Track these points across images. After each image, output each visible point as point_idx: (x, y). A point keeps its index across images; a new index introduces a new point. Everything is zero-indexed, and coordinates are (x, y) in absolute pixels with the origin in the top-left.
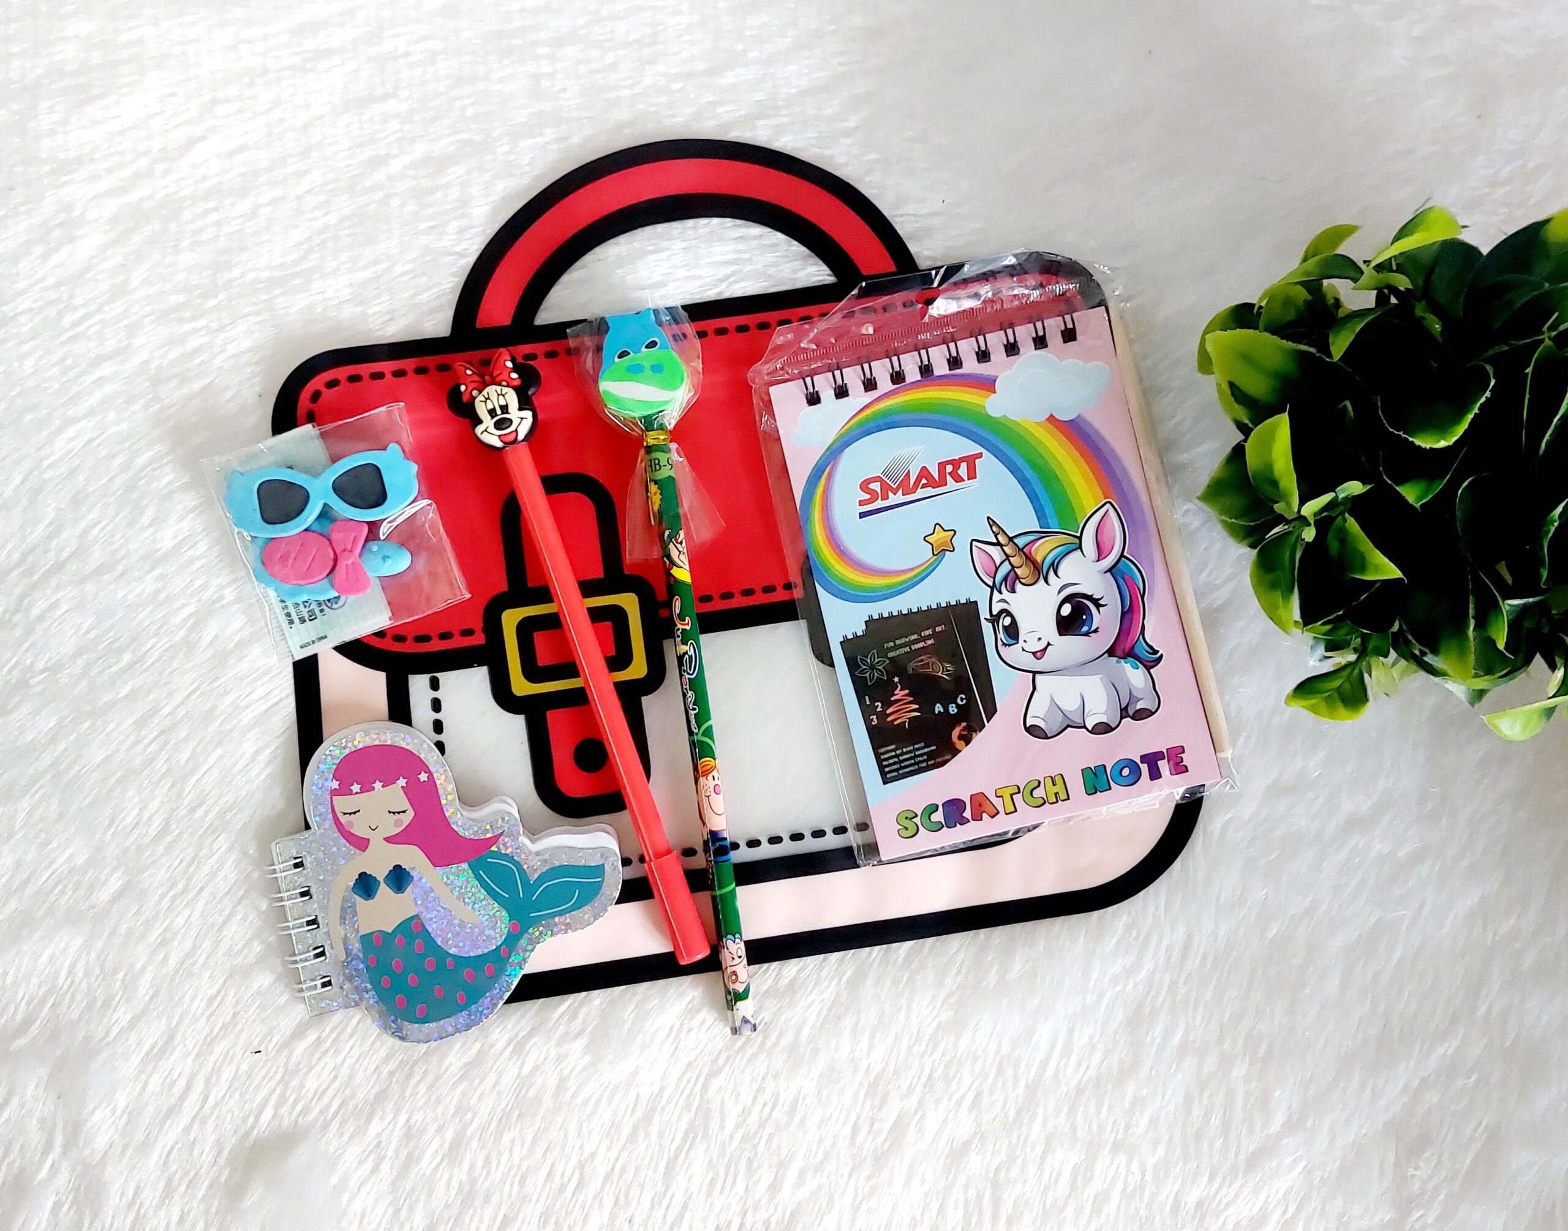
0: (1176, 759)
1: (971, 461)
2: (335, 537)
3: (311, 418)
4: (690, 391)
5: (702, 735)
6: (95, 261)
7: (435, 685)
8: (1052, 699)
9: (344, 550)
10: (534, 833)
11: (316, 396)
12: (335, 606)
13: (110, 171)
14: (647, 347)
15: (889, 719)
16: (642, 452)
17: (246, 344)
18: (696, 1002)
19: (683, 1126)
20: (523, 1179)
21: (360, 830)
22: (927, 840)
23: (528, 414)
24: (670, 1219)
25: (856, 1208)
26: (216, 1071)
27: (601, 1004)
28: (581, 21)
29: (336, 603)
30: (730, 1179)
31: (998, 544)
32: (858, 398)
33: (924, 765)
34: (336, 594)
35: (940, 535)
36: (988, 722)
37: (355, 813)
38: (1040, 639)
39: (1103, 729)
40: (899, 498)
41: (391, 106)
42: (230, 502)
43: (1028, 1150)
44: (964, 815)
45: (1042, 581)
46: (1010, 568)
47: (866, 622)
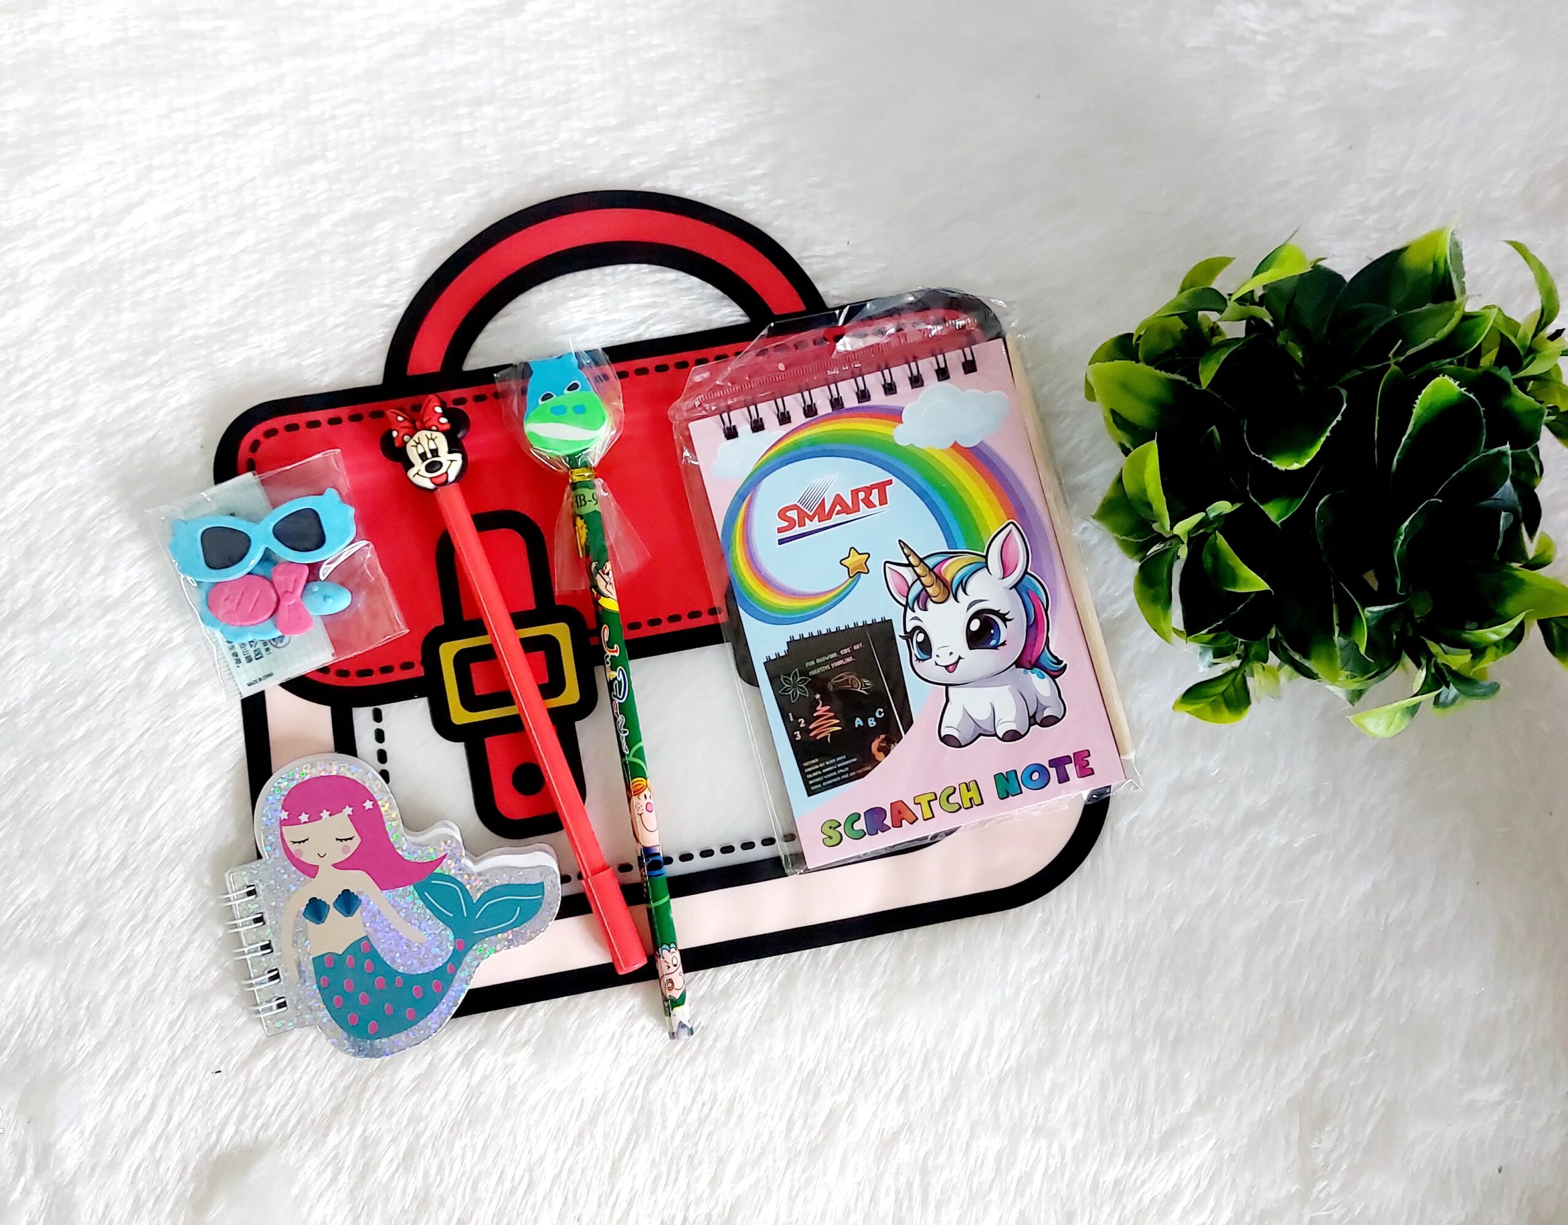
0: (1082, 762)
1: (882, 487)
2: (277, 579)
3: (251, 467)
4: (612, 429)
5: (634, 756)
6: (40, 324)
7: (378, 716)
8: (965, 710)
9: (286, 592)
10: (476, 854)
11: (255, 446)
12: (279, 645)
13: (51, 237)
14: (569, 389)
15: (812, 735)
16: (568, 488)
17: (186, 398)
18: (636, 1009)
19: (627, 1128)
20: (475, 1184)
21: (308, 858)
22: (850, 848)
23: (458, 457)
24: (617, 1216)
25: (792, 1200)
26: (179, 1091)
27: (545, 1015)
28: (499, 81)
29: (281, 642)
30: (673, 1176)
31: (910, 565)
32: (774, 431)
33: (846, 776)
34: (280, 634)
35: (854, 559)
36: (905, 733)
37: (303, 841)
38: (951, 653)
39: (1013, 736)
40: (815, 524)
41: (319, 167)
42: (174, 548)
43: (954, 1137)
44: (885, 822)
45: (951, 599)
46: (921, 587)
47: (788, 643)
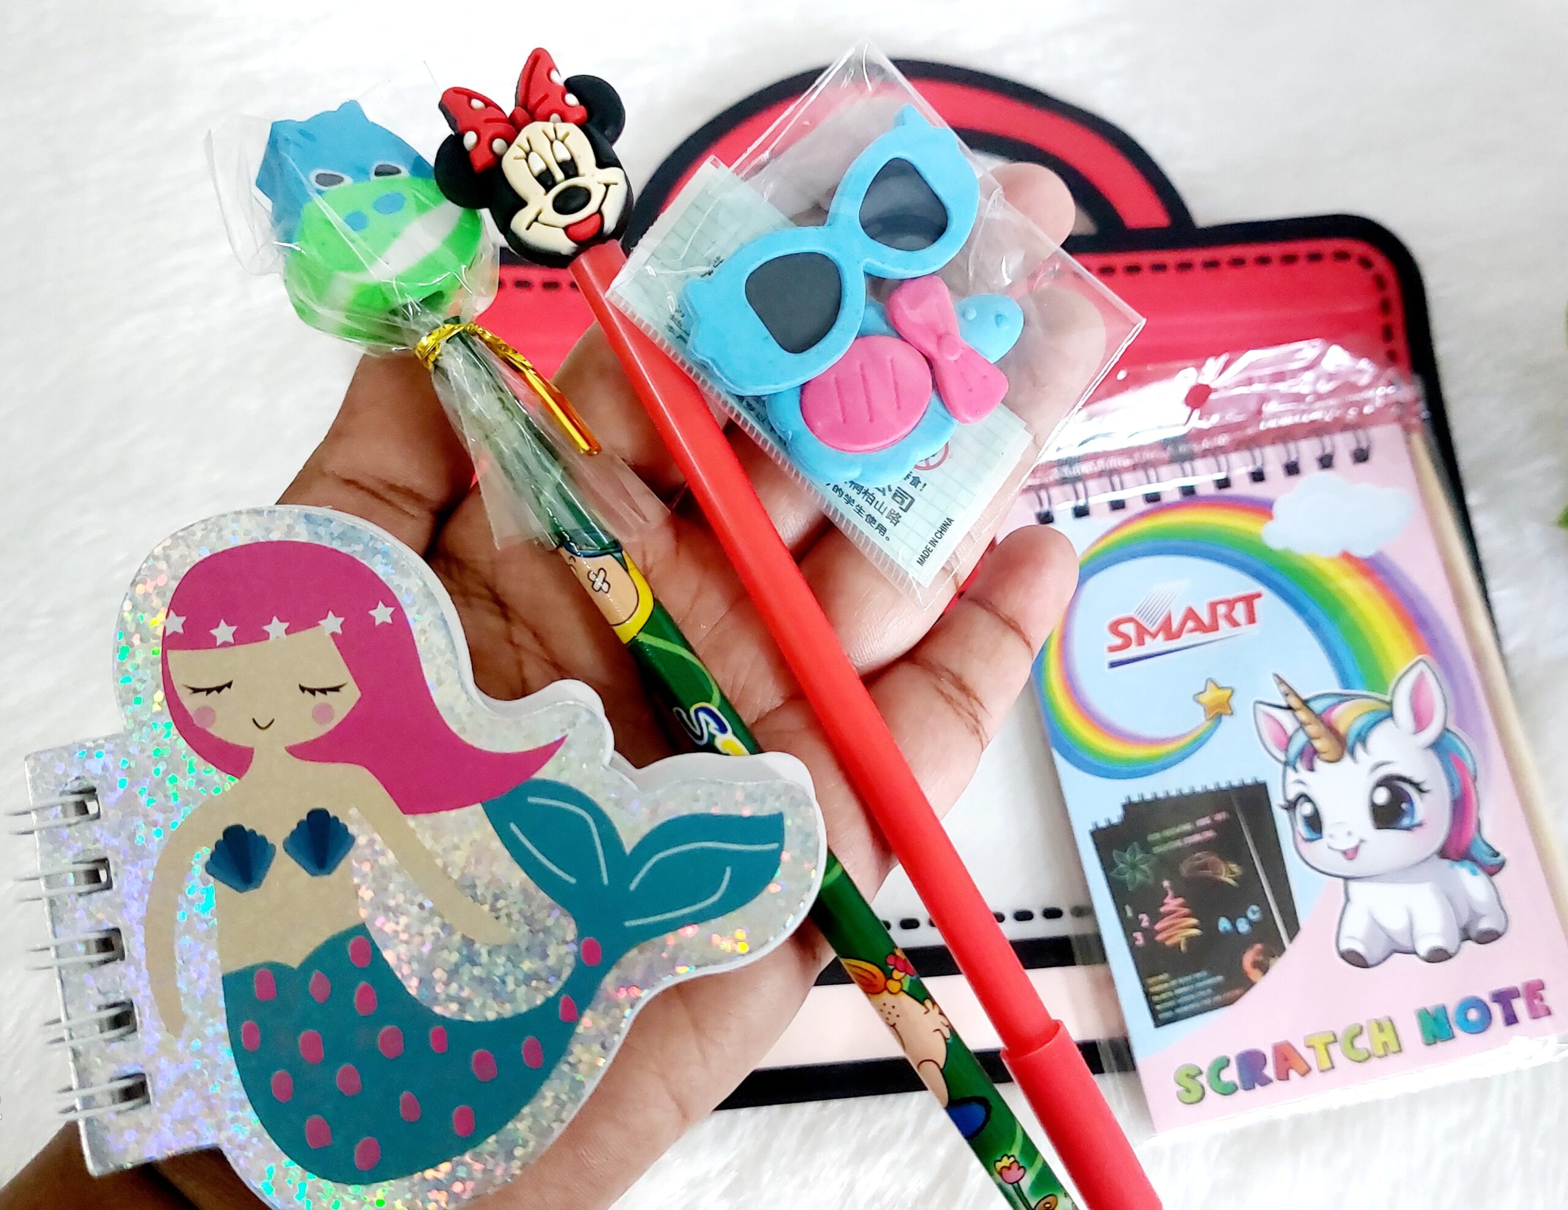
0: (1535, 996)
1: (1249, 600)
8: (1371, 914)
15: (1159, 938)
21: (229, 729)
31: (1289, 708)
32: (1103, 519)
33: (1207, 1002)
35: (1214, 693)
36: (1290, 942)
37: (219, 688)
38: (1350, 833)
39: (1438, 956)
40: (1159, 644)
44: (1265, 1071)
45: (1347, 757)
47: (1123, 805)
